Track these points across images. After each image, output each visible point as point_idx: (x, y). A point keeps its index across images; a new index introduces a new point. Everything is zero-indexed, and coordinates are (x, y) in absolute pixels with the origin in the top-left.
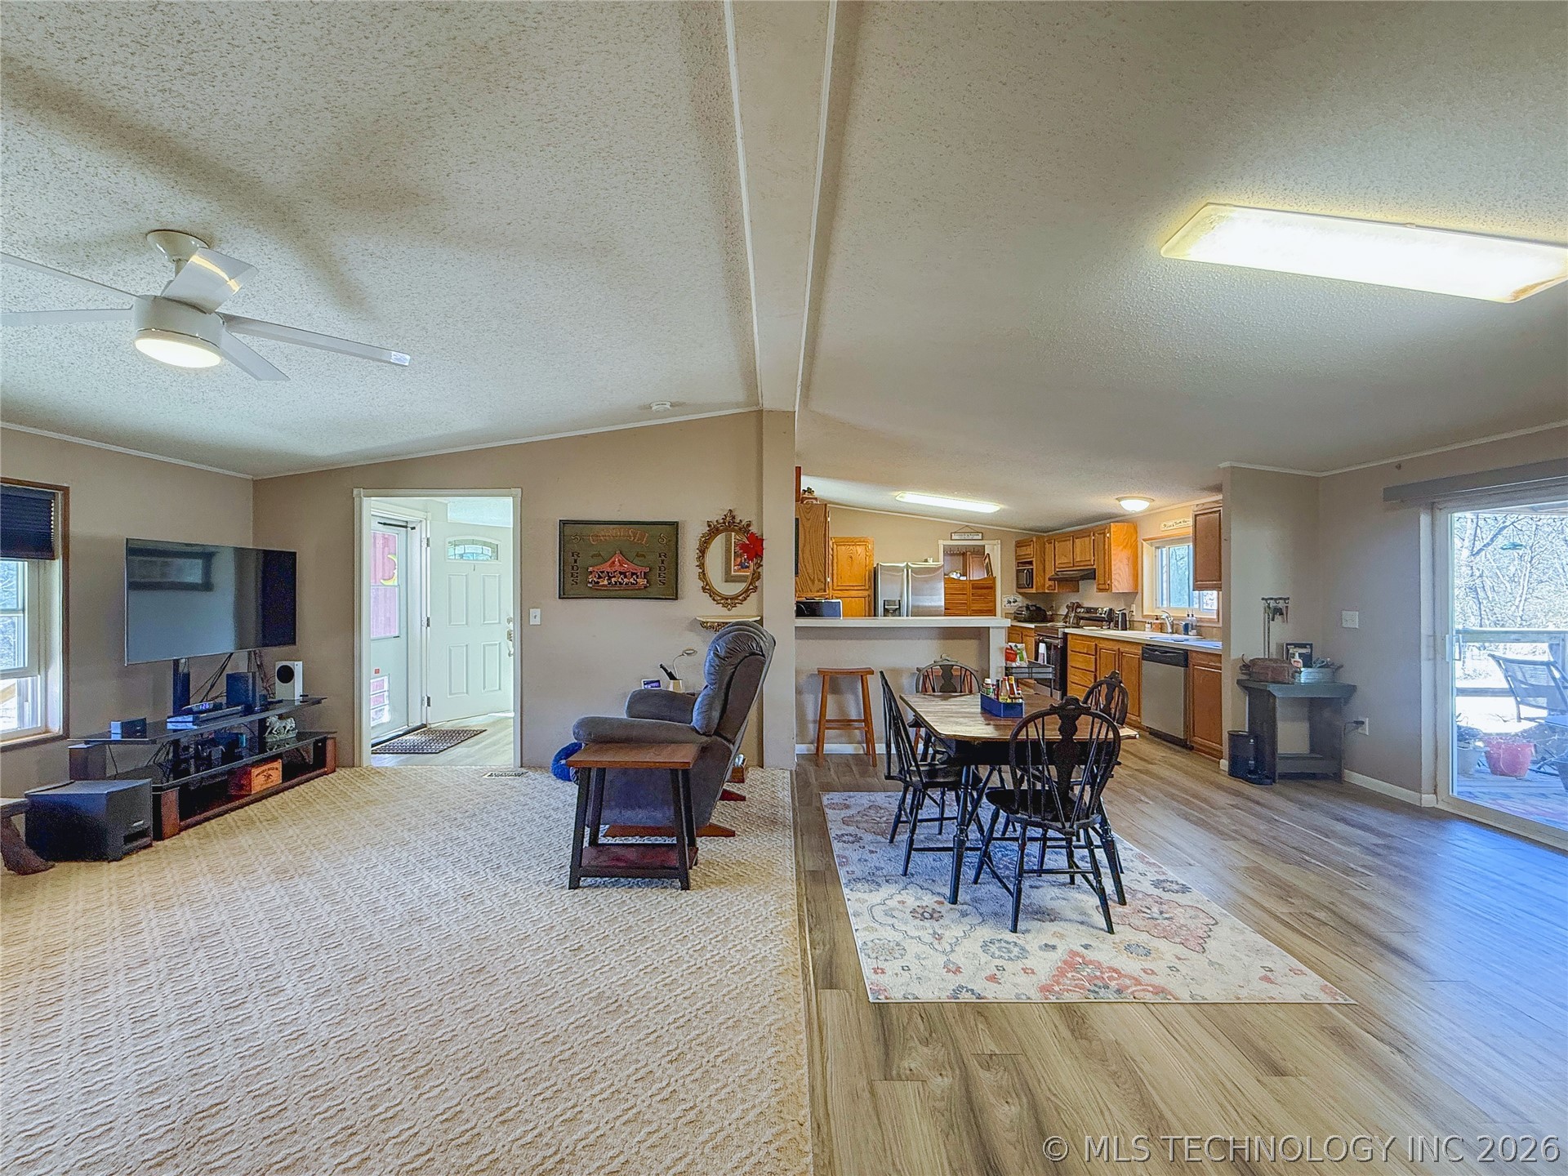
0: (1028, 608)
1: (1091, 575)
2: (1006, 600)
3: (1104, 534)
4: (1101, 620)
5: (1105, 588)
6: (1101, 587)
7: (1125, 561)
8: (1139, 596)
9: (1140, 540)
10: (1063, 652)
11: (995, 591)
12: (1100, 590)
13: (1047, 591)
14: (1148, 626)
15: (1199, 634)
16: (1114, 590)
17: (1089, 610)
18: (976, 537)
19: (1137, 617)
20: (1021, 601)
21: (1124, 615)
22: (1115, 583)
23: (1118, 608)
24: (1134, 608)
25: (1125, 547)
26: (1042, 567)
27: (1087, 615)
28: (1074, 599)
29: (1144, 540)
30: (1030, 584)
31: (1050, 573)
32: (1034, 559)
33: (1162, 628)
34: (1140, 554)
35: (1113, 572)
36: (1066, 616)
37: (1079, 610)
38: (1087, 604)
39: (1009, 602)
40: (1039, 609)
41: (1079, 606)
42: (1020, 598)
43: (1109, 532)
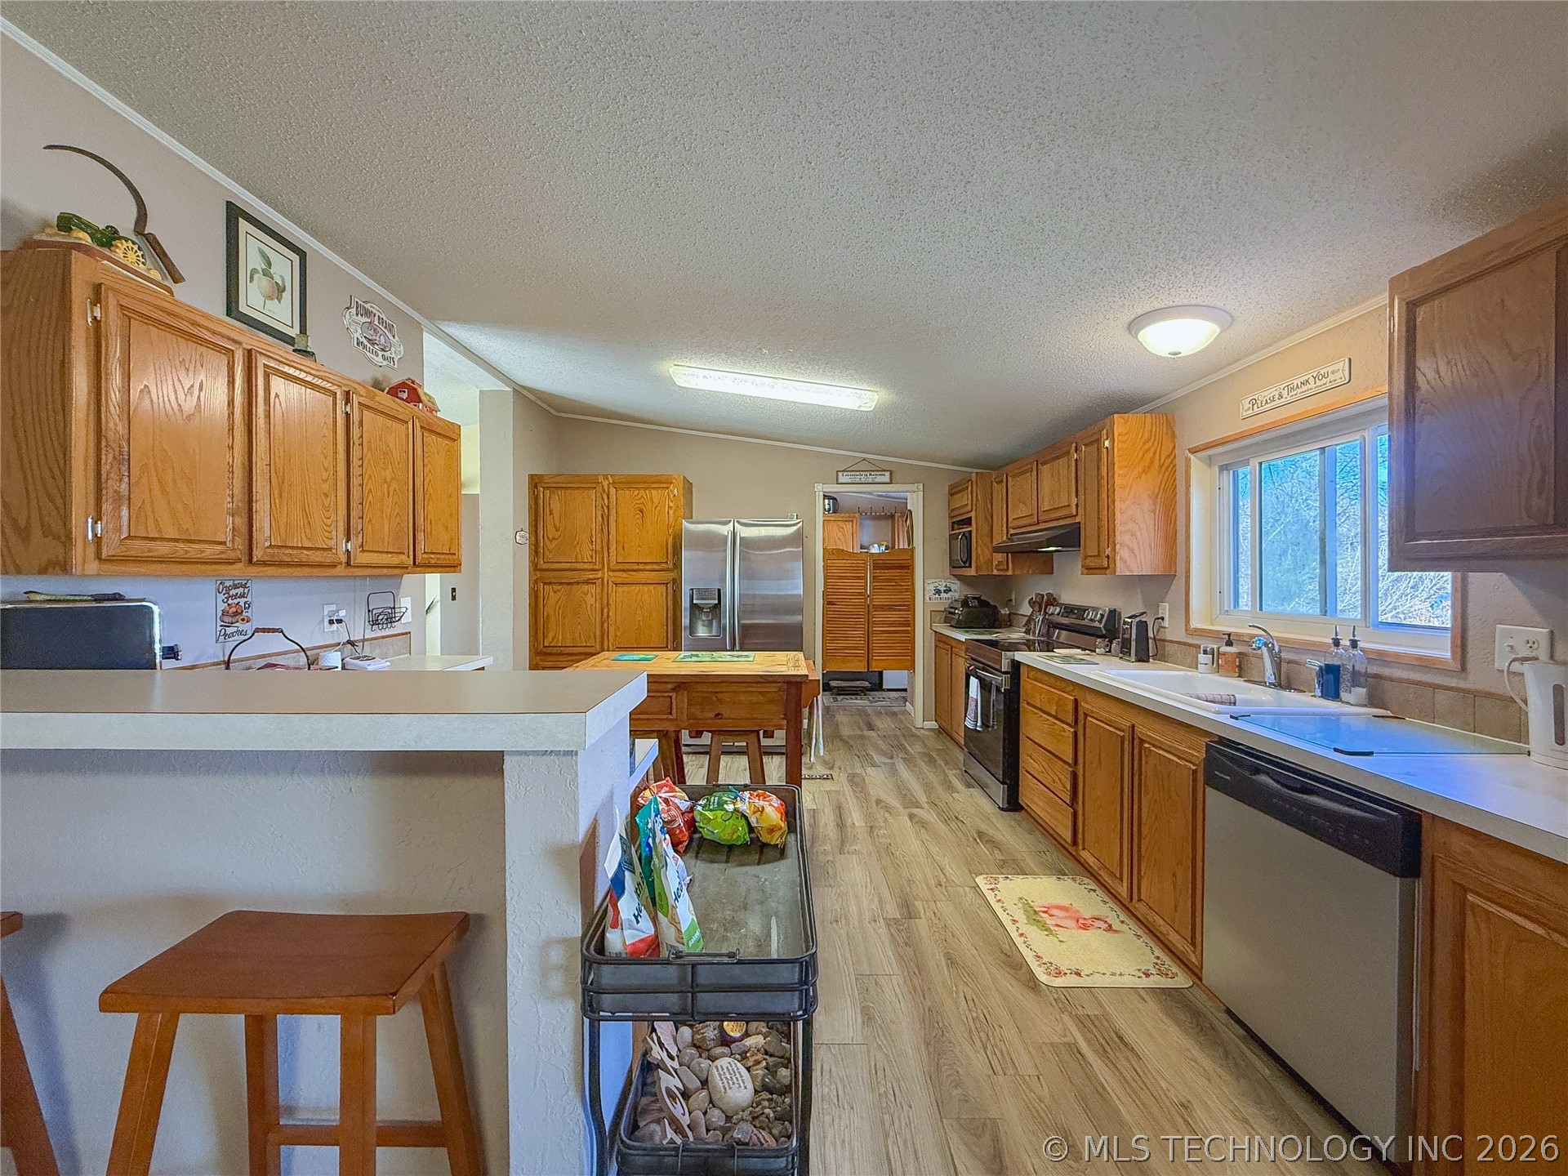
0: (965, 603)
1: (1070, 538)
2: (931, 588)
3: (1098, 441)
4: (1093, 633)
5: (1100, 565)
6: (1091, 563)
7: (1147, 504)
8: (1178, 583)
9: (1182, 452)
10: (1012, 698)
11: (913, 572)
12: (1090, 570)
13: (995, 572)
14: (1202, 658)
15: (1373, 700)
16: (1121, 570)
17: (1070, 610)
18: (879, 479)
19: (1173, 630)
20: (958, 591)
21: (1143, 626)
22: (1122, 553)
23: (1129, 607)
24: (1165, 609)
25: (1145, 471)
26: (986, 529)
27: (1065, 621)
28: (1044, 586)
29: (1193, 451)
30: (967, 563)
31: (1000, 538)
32: (973, 514)
33: (1241, 667)
34: (1181, 488)
35: (1119, 529)
36: (1030, 619)
37: (1051, 610)
38: (1069, 597)
39: (938, 592)
40: (983, 603)
41: (1052, 601)
42: (956, 585)
43: (1111, 436)
